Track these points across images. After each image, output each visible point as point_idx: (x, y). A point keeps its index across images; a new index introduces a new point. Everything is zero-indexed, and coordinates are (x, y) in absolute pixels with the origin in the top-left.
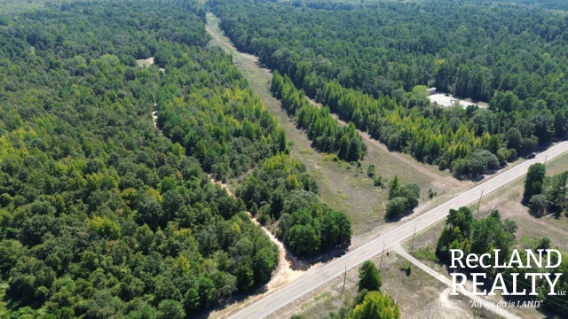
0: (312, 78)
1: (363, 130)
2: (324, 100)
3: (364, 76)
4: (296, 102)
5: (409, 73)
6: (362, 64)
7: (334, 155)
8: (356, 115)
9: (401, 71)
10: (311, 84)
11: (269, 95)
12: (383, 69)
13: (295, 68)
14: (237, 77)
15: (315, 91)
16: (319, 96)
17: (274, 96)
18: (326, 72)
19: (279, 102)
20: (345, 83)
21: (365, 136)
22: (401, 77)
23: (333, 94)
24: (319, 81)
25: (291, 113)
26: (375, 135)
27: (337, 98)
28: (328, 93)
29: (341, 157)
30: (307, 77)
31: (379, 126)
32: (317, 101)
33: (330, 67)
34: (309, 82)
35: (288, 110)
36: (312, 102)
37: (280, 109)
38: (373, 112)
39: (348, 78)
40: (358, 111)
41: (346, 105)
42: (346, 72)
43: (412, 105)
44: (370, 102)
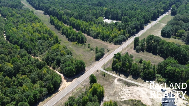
0: (65, 17)
1: (85, 33)
2: (70, 24)
3: (82, 15)
4: (60, 26)
5: (96, 13)
6: (81, 11)
7: (76, 42)
8: (81, 28)
9: (94, 13)
10: (65, 19)
11: (50, 24)
12: (88, 12)
13: (58, 14)
14: (36, 19)
15: (66, 21)
16: (68, 23)
17: (52, 24)
18: (69, 14)
19: (54, 26)
20: (76, 18)
21: (85, 35)
22: (94, 15)
23: (73, 22)
24: (67, 18)
25: (59, 29)
26: (89, 34)
27: (74, 23)
28: (71, 22)
29: (79, 42)
30: (63, 17)
31: (89, 31)
32: (68, 25)
33: (70, 13)
34: (63, 18)
35: (58, 29)
36: (66, 25)
37: (54, 29)
38: (87, 27)
39: (77, 16)
40: (82, 27)
41: (78, 25)
42: (76, 14)
43: (99, 23)
44: (85, 23)
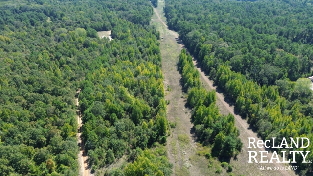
0: (210, 58)
2: (215, 79)
3: (252, 62)
6: (254, 50)
7: (208, 150)
8: (239, 101)
10: (208, 63)
11: (175, 68)
12: (271, 56)
13: (198, 50)
15: (210, 69)
16: (213, 74)
17: (178, 70)
18: (222, 53)
19: (180, 76)
20: (235, 68)
23: (223, 76)
24: (215, 62)
27: (225, 81)
28: (220, 75)
29: (215, 153)
30: (206, 57)
31: (258, 119)
32: (210, 79)
33: (225, 50)
34: (207, 61)
35: (183, 86)
36: (206, 78)
37: (178, 83)
38: (255, 101)
39: (238, 63)
40: (241, 99)
41: (232, 88)
42: (238, 58)
43: (294, 97)
44: (256, 90)
